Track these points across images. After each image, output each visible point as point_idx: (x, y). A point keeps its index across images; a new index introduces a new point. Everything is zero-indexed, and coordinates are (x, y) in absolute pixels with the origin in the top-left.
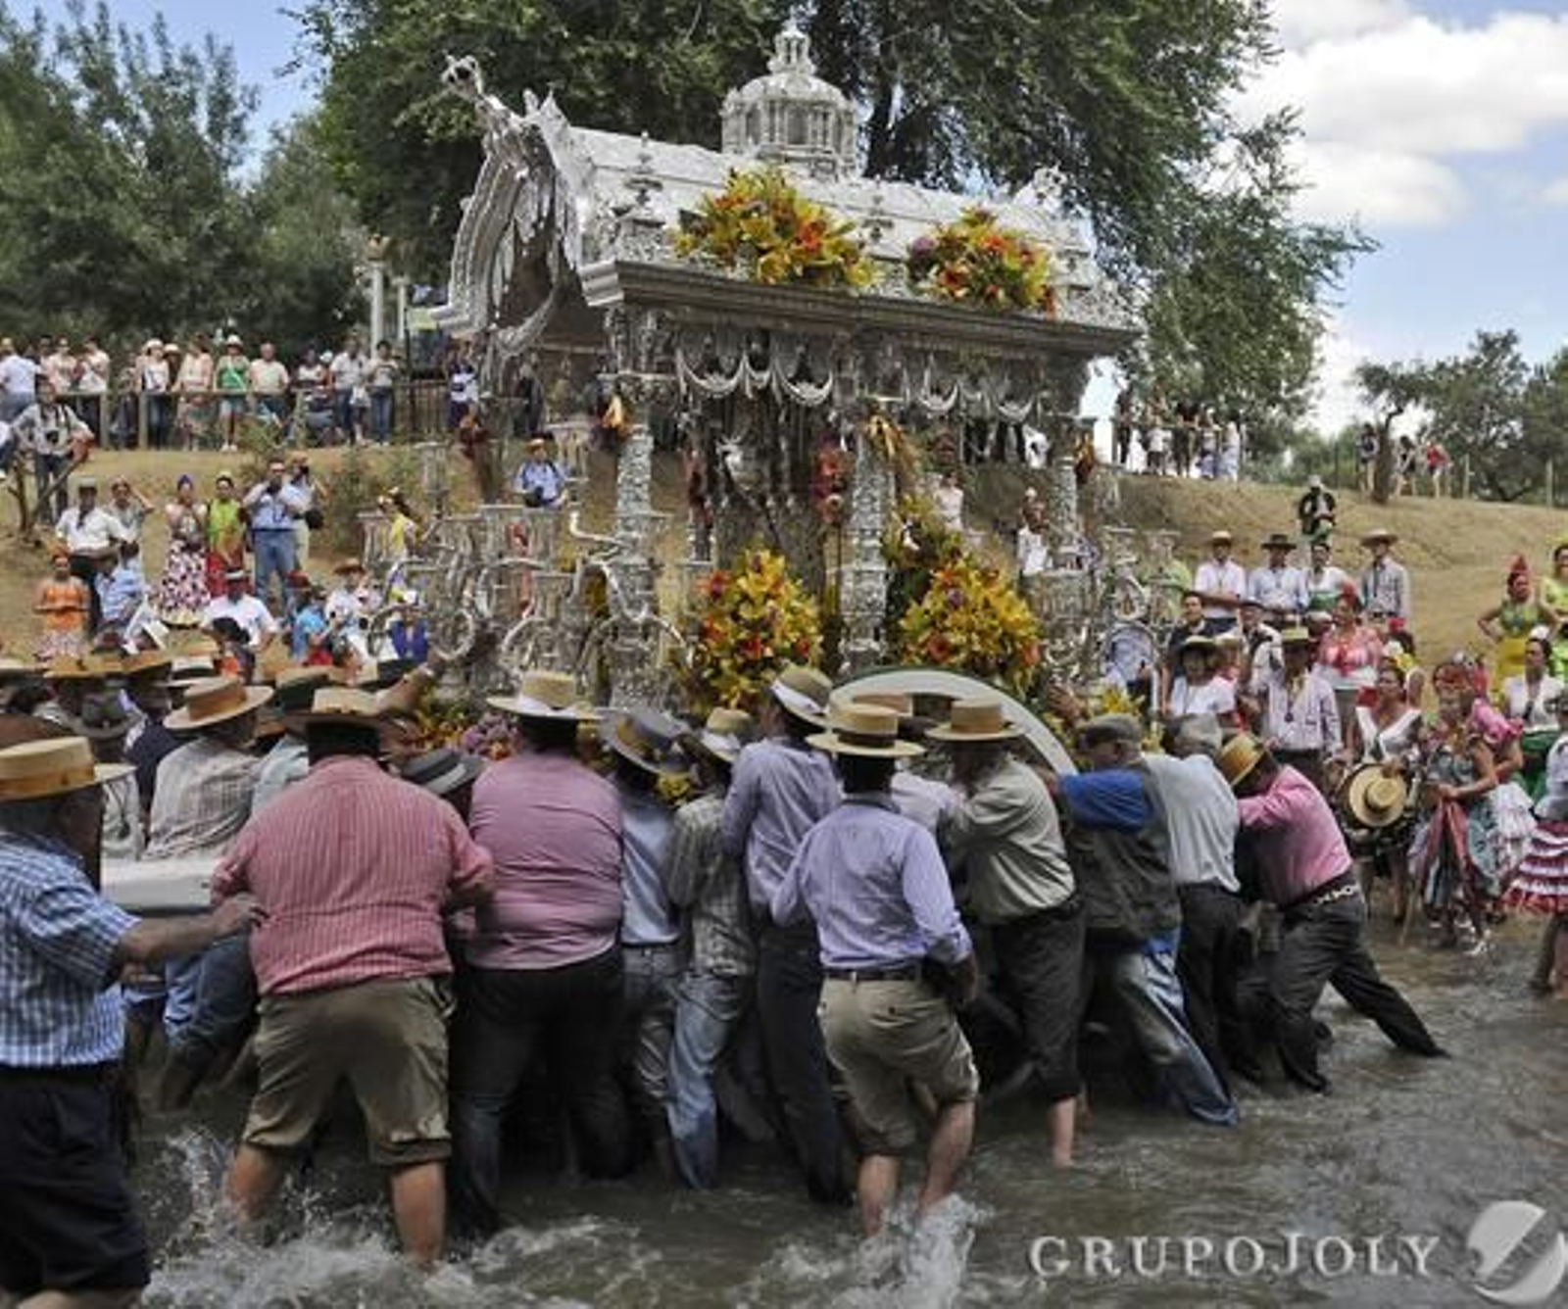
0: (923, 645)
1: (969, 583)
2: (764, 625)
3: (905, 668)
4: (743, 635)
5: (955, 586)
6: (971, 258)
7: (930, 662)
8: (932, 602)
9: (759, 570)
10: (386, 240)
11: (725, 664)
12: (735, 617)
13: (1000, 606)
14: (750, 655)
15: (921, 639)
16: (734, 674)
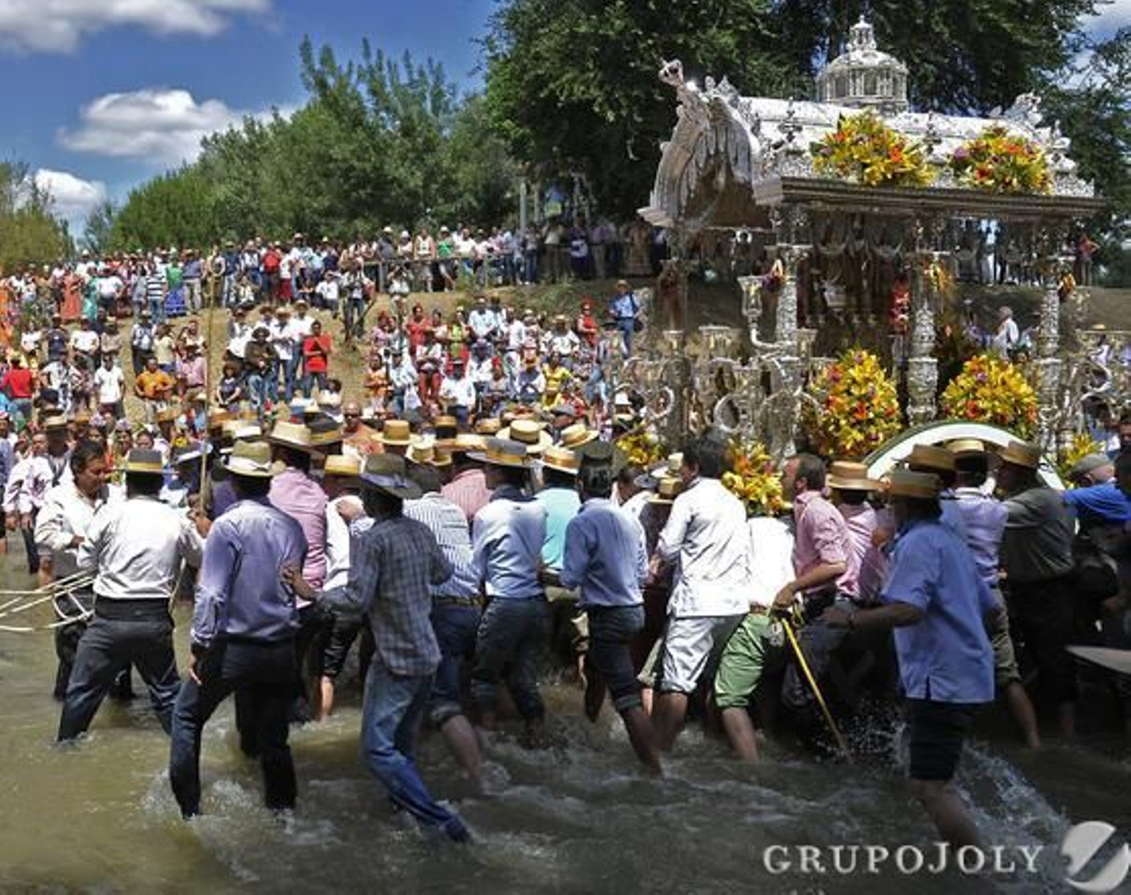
0: (961, 408)
1: (990, 368)
2: (868, 398)
3: (951, 423)
4: (855, 405)
5: (981, 370)
6: (995, 160)
7: (965, 419)
8: (964, 381)
9: (861, 364)
10: (527, 163)
11: (843, 422)
12: (849, 394)
13: (1012, 382)
14: (858, 416)
15: (959, 405)
16: (848, 428)
